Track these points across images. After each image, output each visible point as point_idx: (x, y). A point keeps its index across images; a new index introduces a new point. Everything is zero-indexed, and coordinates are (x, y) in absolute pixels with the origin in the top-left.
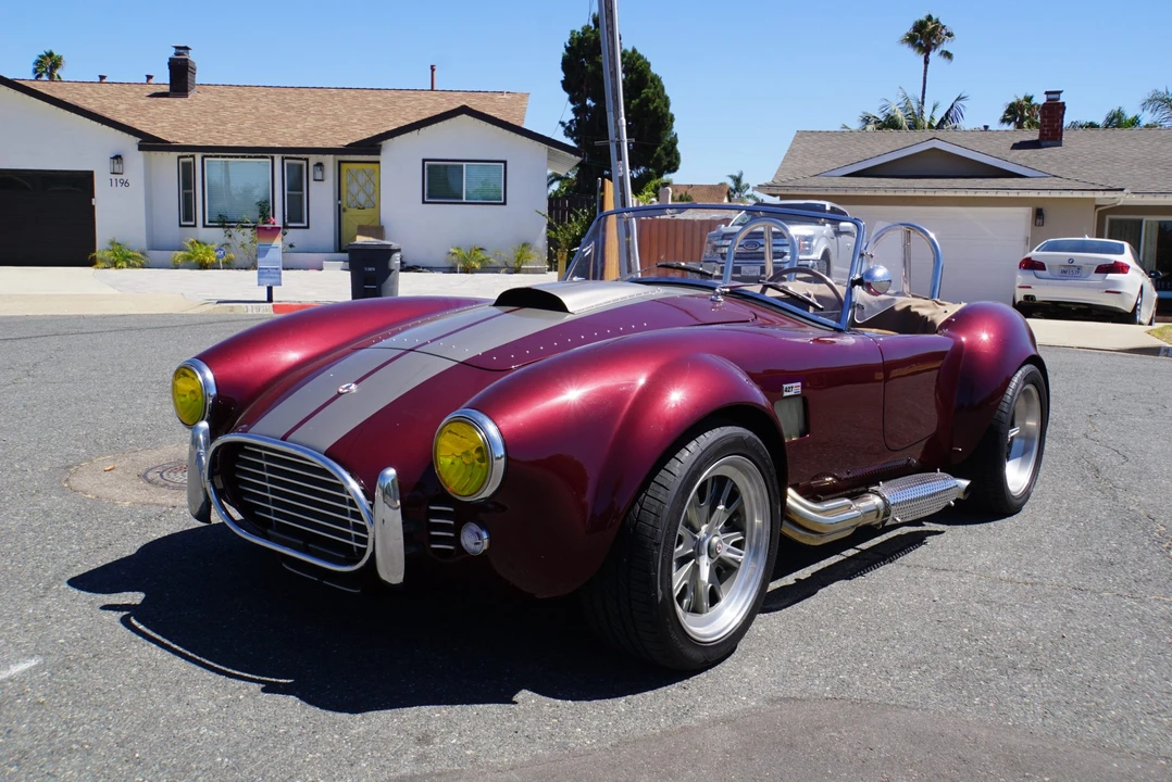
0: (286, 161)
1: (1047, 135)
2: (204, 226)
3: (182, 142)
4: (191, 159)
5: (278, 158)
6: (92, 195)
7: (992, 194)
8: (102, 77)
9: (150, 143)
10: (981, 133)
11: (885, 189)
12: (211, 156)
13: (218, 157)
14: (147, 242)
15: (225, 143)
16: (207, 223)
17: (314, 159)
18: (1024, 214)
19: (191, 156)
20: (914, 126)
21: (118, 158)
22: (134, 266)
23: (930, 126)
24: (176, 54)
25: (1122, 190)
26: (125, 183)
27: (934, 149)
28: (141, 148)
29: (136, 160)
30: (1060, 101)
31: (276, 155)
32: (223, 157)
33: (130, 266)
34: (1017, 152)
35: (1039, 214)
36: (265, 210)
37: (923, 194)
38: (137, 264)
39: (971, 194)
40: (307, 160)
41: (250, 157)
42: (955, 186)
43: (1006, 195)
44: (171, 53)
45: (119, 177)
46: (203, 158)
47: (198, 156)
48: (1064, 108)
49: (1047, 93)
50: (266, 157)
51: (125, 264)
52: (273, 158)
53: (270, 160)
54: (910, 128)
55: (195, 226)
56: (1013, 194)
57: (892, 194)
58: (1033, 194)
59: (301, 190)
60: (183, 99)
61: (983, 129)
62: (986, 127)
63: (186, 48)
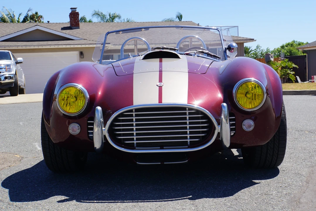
1: (74, 24)
7: (64, 47)
10: (47, 24)
11: (22, 46)
18: (76, 54)
20: (12, 21)
23: (18, 21)
25: (110, 43)
27: (37, 30)
30: (77, 12)
34: (64, 31)
35: (81, 54)
37: (37, 48)
39: (56, 47)
42: (49, 44)
43: (70, 47)
48: (79, 14)
49: (71, 9)
54: (11, 22)
56: (72, 46)
57: (25, 48)
58: (79, 46)
61: (47, 22)
62: (48, 22)
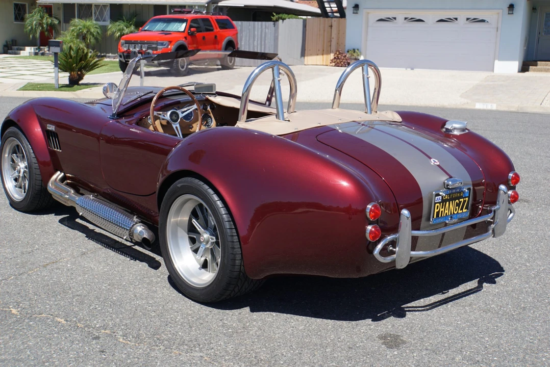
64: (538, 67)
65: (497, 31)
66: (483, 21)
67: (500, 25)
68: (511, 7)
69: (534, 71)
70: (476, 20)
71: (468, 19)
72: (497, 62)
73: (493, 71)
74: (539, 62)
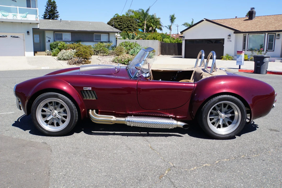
0: (269, 34)
2: (247, 51)
3: (244, 31)
4: (246, 35)
5: (267, 34)
6: (224, 44)
8: (236, 17)
9: (236, 32)
12: (250, 34)
13: (251, 34)
14: (234, 54)
15: (254, 31)
16: (248, 50)
17: (277, 33)
19: (245, 34)
21: (230, 35)
22: (230, 60)
24: (251, 10)
26: (231, 41)
28: (234, 33)
29: (233, 36)
31: (266, 33)
32: (253, 34)
33: (229, 59)
36: (262, 47)
38: (231, 59)
40: (275, 34)
41: (259, 34)
44: (250, 10)
45: (229, 40)
46: (248, 34)
47: (247, 34)
50: (263, 34)
51: (228, 59)
52: (265, 34)
53: (264, 34)
55: (245, 51)
59: (273, 41)
60: (251, 21)
63: (254, 8)
64: (38, 54)
65: (24, 41)
66: (18, 37)
67: (25, 39)
68: (28, 32)
69: (37, 55)
70: (14, 37)
71: (11, 36)
72: (26, 52)
73: (25, 56)
74: (37, 52)
